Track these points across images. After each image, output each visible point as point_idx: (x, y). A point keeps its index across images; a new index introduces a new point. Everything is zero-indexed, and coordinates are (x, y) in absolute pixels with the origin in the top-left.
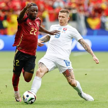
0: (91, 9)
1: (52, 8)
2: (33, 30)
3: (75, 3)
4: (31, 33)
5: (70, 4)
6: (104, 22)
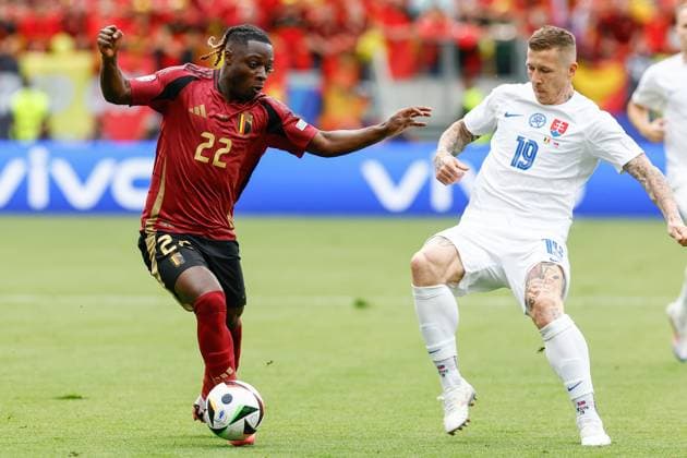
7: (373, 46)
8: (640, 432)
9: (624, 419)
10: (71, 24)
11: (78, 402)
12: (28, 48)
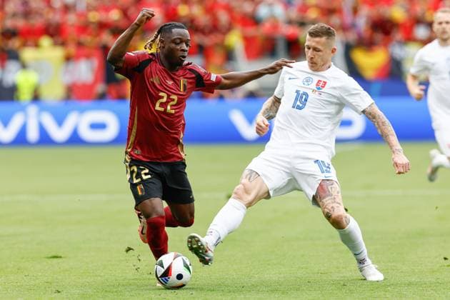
0: (362, 22)
1: (254, 21)
2: (164, 100)
3: (317, 6)
4: (158, 108)
5: (304, 9)
6: (398, 58)
7: (235, 40)
8: (402, 272)
9: (393, 264)
10: (51, 30)
11: (60, 260)
12: (25, 45)
